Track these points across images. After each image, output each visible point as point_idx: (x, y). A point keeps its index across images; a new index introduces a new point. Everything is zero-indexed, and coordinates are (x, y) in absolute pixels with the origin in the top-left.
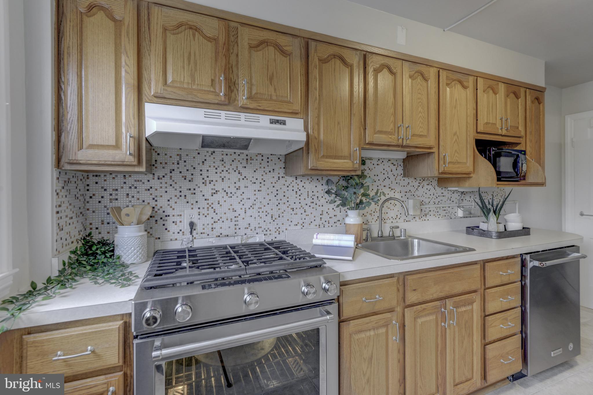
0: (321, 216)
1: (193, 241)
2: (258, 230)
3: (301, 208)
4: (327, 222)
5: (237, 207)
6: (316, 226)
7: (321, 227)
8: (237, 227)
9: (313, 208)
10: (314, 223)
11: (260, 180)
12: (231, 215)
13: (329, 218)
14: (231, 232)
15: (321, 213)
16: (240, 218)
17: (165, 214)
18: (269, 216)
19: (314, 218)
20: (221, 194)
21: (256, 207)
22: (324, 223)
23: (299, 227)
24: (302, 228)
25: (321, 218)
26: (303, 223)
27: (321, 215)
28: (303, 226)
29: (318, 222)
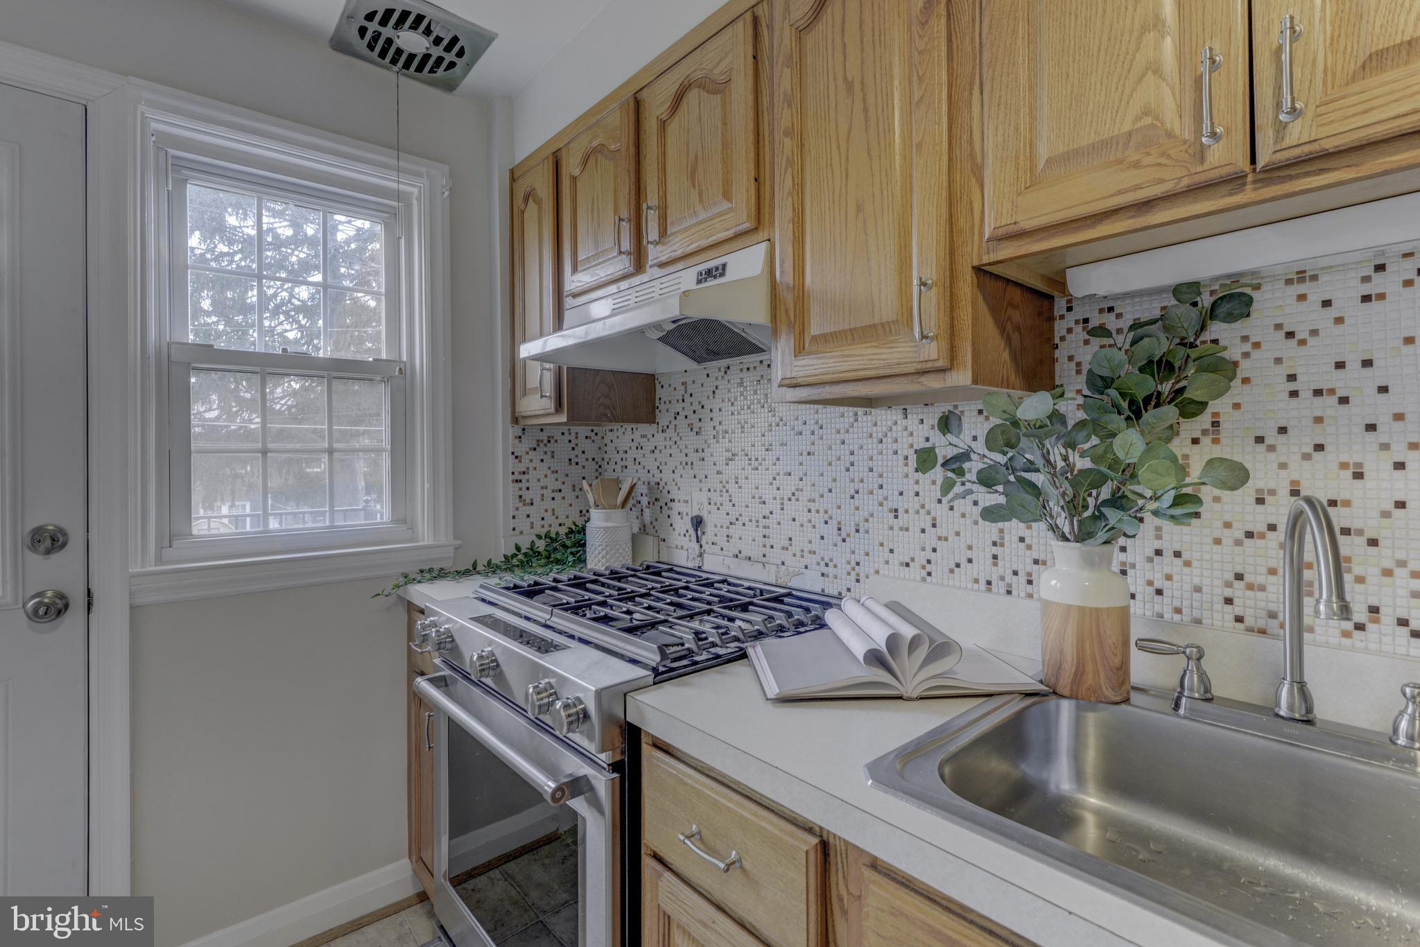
0: (995, 550)
1: (701, 555)
2: (809, 559)
3: (922, 511)
4: (1022, 578)
5: (768, 493)
6: (976, 581)
7: (994, 588)
8: (768, 542)
9: (963, 515)
10: (967, 570)
11: (811, 426)
12: (758, 511)
13: (1029, 561)
14: (755, 551)
15: (996, 538)
16: (772, 522)
17: (671, 496)
18: (833, 525)
19: (969, 554)
20: (740, 462)
21: (804, 497)
22: (1009, 578)
23: (916, 572)
24: (924, 580)
25: (995, 557)
26: (929, 562)
27: (995, 544)
28: (929, 574)
29: (983, 567)
